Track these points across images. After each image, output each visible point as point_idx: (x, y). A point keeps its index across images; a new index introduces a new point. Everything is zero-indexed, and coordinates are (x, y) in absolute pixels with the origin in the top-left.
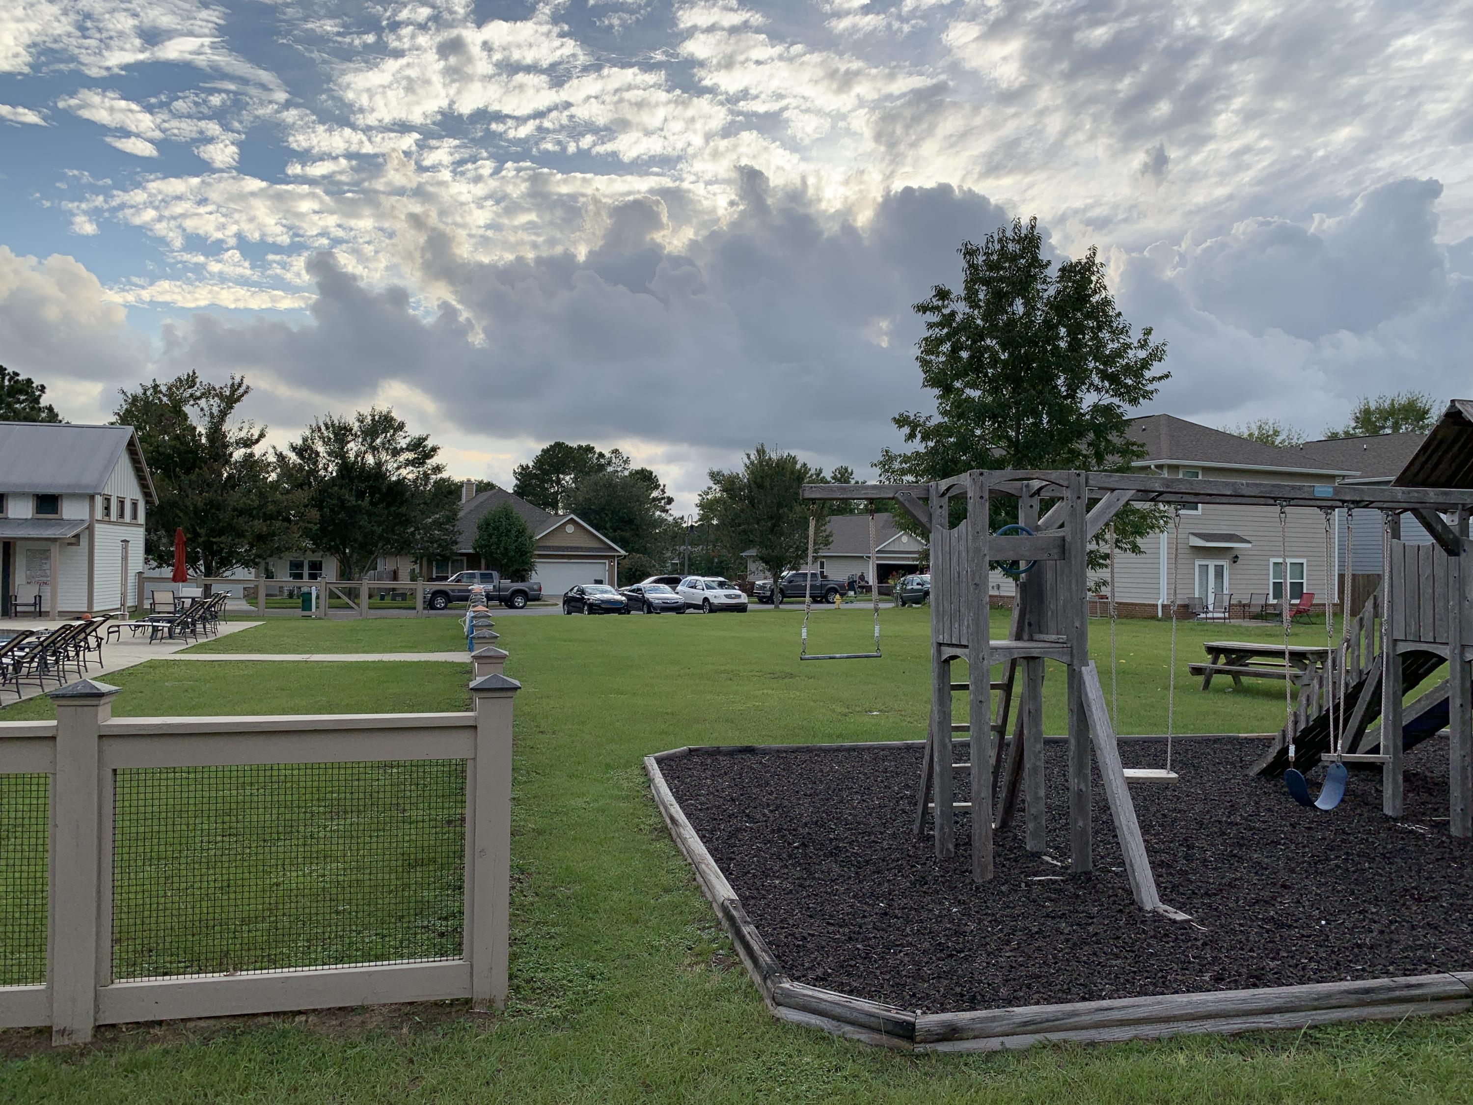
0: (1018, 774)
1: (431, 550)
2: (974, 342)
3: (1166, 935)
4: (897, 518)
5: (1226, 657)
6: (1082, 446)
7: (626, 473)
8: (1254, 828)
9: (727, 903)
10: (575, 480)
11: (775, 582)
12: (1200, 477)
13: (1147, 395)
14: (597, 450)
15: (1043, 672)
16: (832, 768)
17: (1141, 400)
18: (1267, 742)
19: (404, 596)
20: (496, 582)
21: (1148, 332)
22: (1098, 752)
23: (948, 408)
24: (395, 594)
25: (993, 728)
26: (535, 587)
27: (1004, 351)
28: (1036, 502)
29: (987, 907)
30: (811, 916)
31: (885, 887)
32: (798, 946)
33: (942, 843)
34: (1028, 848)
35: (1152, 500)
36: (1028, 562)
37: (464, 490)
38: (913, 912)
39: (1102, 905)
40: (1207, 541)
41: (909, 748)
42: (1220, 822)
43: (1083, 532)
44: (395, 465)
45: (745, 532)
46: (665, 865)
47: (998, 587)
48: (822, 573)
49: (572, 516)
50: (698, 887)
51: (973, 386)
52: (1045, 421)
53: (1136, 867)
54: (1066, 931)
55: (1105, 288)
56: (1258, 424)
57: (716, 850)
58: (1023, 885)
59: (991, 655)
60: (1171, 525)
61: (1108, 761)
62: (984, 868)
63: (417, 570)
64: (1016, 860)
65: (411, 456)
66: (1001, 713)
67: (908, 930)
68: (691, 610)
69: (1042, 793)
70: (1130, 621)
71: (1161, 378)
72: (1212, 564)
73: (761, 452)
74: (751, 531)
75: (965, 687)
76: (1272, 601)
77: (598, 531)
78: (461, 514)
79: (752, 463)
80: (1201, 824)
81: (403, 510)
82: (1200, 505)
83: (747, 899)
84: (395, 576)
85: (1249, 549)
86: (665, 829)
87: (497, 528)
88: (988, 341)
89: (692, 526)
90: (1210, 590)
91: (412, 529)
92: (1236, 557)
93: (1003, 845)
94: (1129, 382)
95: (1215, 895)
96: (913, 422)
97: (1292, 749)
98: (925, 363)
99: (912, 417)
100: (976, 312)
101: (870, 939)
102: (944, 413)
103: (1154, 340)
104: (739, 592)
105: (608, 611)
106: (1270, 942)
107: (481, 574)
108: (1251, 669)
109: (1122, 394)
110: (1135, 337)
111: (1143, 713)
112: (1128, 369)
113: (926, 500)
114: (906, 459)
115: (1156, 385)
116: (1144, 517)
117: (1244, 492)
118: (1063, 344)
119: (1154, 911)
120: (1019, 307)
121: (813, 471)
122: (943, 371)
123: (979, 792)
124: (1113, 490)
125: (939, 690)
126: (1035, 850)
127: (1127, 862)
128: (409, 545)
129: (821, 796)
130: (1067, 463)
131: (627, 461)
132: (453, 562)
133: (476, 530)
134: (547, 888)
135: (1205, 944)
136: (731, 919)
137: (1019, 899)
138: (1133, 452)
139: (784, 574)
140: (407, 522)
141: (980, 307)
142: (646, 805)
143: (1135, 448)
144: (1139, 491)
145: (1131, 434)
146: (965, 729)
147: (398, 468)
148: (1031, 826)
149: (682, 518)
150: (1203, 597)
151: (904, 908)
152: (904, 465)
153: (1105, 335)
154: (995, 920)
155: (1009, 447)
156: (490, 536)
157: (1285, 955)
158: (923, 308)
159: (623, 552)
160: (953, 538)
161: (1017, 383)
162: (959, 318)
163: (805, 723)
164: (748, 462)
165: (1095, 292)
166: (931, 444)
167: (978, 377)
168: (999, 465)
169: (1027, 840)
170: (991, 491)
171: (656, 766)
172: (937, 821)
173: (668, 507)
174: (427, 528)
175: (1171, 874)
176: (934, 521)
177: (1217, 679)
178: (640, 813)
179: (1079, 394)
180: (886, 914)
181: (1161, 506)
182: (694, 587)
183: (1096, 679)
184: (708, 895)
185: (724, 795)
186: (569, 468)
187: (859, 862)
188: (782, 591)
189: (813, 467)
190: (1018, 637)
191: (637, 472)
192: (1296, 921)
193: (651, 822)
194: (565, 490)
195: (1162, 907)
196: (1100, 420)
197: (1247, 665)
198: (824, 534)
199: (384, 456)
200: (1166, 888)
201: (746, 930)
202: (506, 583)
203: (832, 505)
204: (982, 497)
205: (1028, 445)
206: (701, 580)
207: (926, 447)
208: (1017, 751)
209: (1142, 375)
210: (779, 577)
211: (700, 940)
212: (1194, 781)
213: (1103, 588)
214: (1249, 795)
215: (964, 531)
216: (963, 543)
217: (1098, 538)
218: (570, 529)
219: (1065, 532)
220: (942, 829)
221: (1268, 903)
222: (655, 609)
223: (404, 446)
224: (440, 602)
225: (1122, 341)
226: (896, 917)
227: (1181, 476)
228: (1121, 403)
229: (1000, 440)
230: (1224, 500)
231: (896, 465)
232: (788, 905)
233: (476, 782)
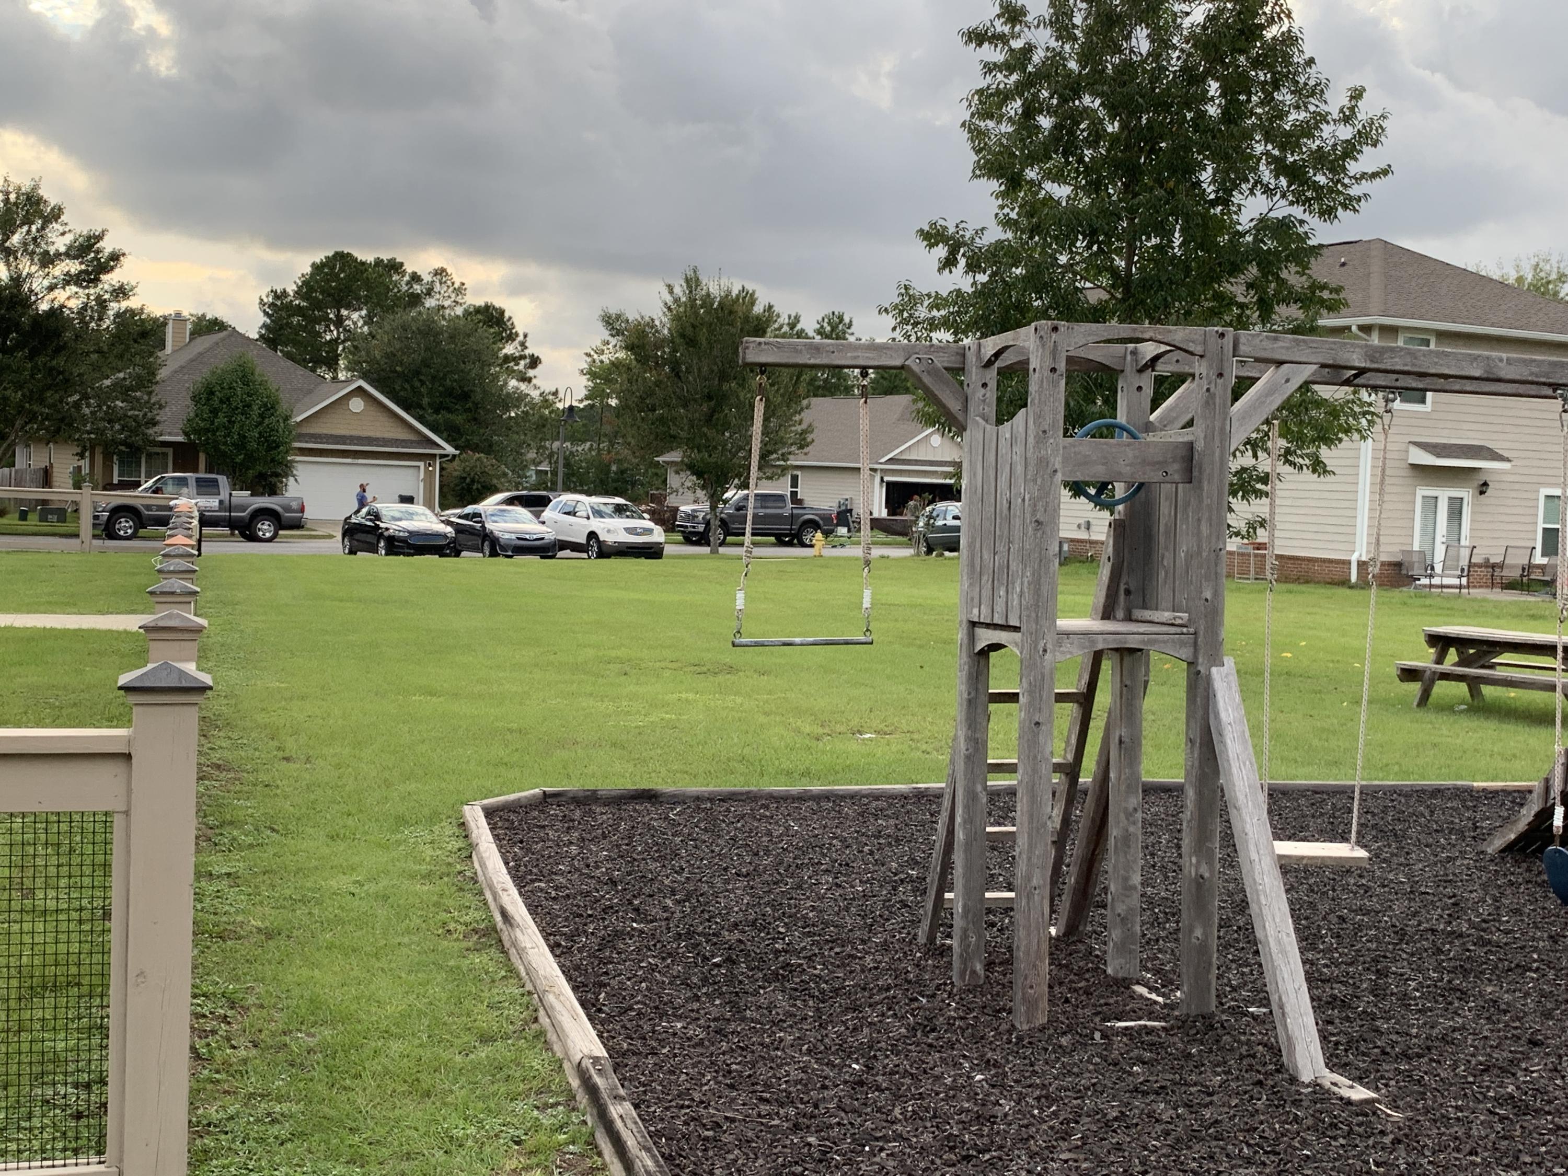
0: (1097, 845)
1: (109, 434)
2: (1064, 100)
3: (1334, 1126)
4: (920, 405)
5: (1459, 653)
6: (1236, 288)
7: (459, 311)
8: (1489, 942)
9: (587, 1063)
10: (368, 321)
11: (713, 508)
12: (1432, 346)
13: (1350, 203)
14: (409, 268)
15: (1147, 673)
16: (788, 828)
17: (1340, 211)
18: (1520, 797)
19: (61, 514)
20: (224, 494)
21: (1357, 94)
22: (1233, 813)
23: (1014, 215)
24: (46, 510)
25: (1058, 768)
26: (294, 505)
27: (1112, 120)
28: (1147, 382)
29: (1034, 1073)
30: (731, 1087)
31: (864, 1036)
32: (706, 1139)
33: (964, 961)
34: (1110, 971)
35: (1347, 382)
36: (1130, 485)
37: (169, 329)
38: (908, 1081)
39: (1228, 1072)
40: (1439, 456)
41: (920, 795)
42: (1433, 931)
43: (1225, 436)
44: (46, 283)
45: (661, 420)
46: (486, 994)
47: (1088, 526)
48: (794, 494)
49: (361, 383)
50: (541, 1034)
51: (1058, 177)
52: (1177, 243)
53: (1288, 1009)
54: (1165, 1117)
55: (1289, 16)
56: (1533, 262)
57: (577, 968)
58: (1097, 1035)
59: (1059, 644)
60: (1378, 428)
61: (1249, 828)
62: (1032, 1005)
63: (86, 470)
64: (1088, 993)
65: (74, 267)
66: (1074, 741)
67: (897, 1111)
68: (567, 553)
69: (1137, 879)
70: (1303, 588)
71: (1374, 175)
72: (1444, 494)
73: (692, 282)
74: (674, 420)
75: (1012, 698)
76: (1539, 559)
77: (406, 409)
78: (162, 374)
79: (677, 300)
80: (1401, 934)
81: (60, 362)
82: (1429, 395)
83: (624, 1054)
84: (46, 478)
85: (1504, 472)
86: (491, 931)
87: (226, 400)
88: (1087, 100)
89: (571, 408)
90: (1440, 538)
91: (76, 397)
92: (1485, 484)
93: (1066, 966)
94: (1321, 179)
95: (1419, 1056)
96: (952, 238)
97: (1559, 812)
98: (976, 134)
99: (952, 230)
100: (1067, 47)
101: (831, 1127)
102: (1007, 223)
103: (1366, 110)
104: (651, 524)
105: (421, 550)
106: (1505, 1138)
107: (198, 480)
108: (1499, 673)
109: (1308, 200)
110: (1335, 101)
111: (1316, 742)
112: (1320, 158)
113: (957, 371)
114: (938, 302)
115: (1364, 187)
116: (1334, 411)
117: (1503, 374)
118: (1213, 110)
119: (1316, 1084)
120: (1141, 40)
121: (784, 319)
122: (1007, 151)
123: (1029, 878)
124: (1280, 363)
125: (970, 701)
126: (1120, 975)
127: (1274, 998)
128: (70, 425)
129: (766, 877)
130: (1211, 316)
131: (460, 291)
132: (150, 456)
133: (189, 402)
134: (273, 1035)
135: (1397, 1141)
136: (592, 1090)
137: (1089, 1061)
138: (1322, 302)
139: (727, 495)
140: (67, 385)
141: (1075, 39)
142: (461, 889)
143: (1326, 295)
144: (1323, 366)
145: (1320, 270)
146: (1010, 769)
147: (51, 288)
148: (1116, 934)
149: (555, 393)
150: (1427, 548)
151: (892, 1073)
152: (935, 313)
153: (1285, 96)
154: (1047, 1097)
155: (1113, 286)
156: (215, 412)
157: (1528, 1159)
158: (978, 37)
159: (450, 450)
160: (1002, 442)
161: (1132, 174)
162: (1038, 57)
163: (747, 751)
164: (669, 299)
165: (1271, 21)
166: (983, 278)
167: (1068, 163)
168: (1097, 314)
169: (1108, 958)
170: (1070, 360)
171: (483, 821)
172: (958, 922)
173: (531, 373)
174: (104, 396)
175: (1348, 1019)
176: (971, 408)
177: (1441, 689)
178: (450, 902)
179: (1237, 198)
180: (861, 1083)
181: (1364, 395)
182: (573, 513)
183: (1235, 687)
184: (556, 1048)
185: (598, 873)
186: (358, 299)
187: (823, 992)
188: (724, 524)
189: (784, 311)
190: (1107, 614)
191: (478, 310)
192: (1550, 1102)
193: (467, 919)
194: (351, 335)
195: (1329, 1077)
196: (1269, 244)
197: (1492, 667)
198: (799, 428)
199: (26, 266)
200: (1337, 1043)
201: (616, 1111)
202: (242, 496)
203: (814, 379)
204: (1053, 370)
205: (1146, 284)
206: (586, 502)
207: (974, 283)
208: (1097, 805)
209: (1344, 169)
210: (720, 499)
211: (537, 1126)
212: (1395, 860)
213: (1260, 531)
214: (1484, 886)
215: (1021, 429)
216: (1019, 449)
217: (1254, 445)
218: (357, 405)
219: (1196, 434)
220: (965, 937)
221: (1508, 1069)
222: (504, 548)
223: (63, 249)
224: (125, 526)
225: (1312, 108)
226: (879, 1089)
227: (1400, 343)
228: (1306, 217)
229: (1100, 273)
230: (1469, 386)
231: (922, 312)
232: (694, 1066)
233: (128, 852)
